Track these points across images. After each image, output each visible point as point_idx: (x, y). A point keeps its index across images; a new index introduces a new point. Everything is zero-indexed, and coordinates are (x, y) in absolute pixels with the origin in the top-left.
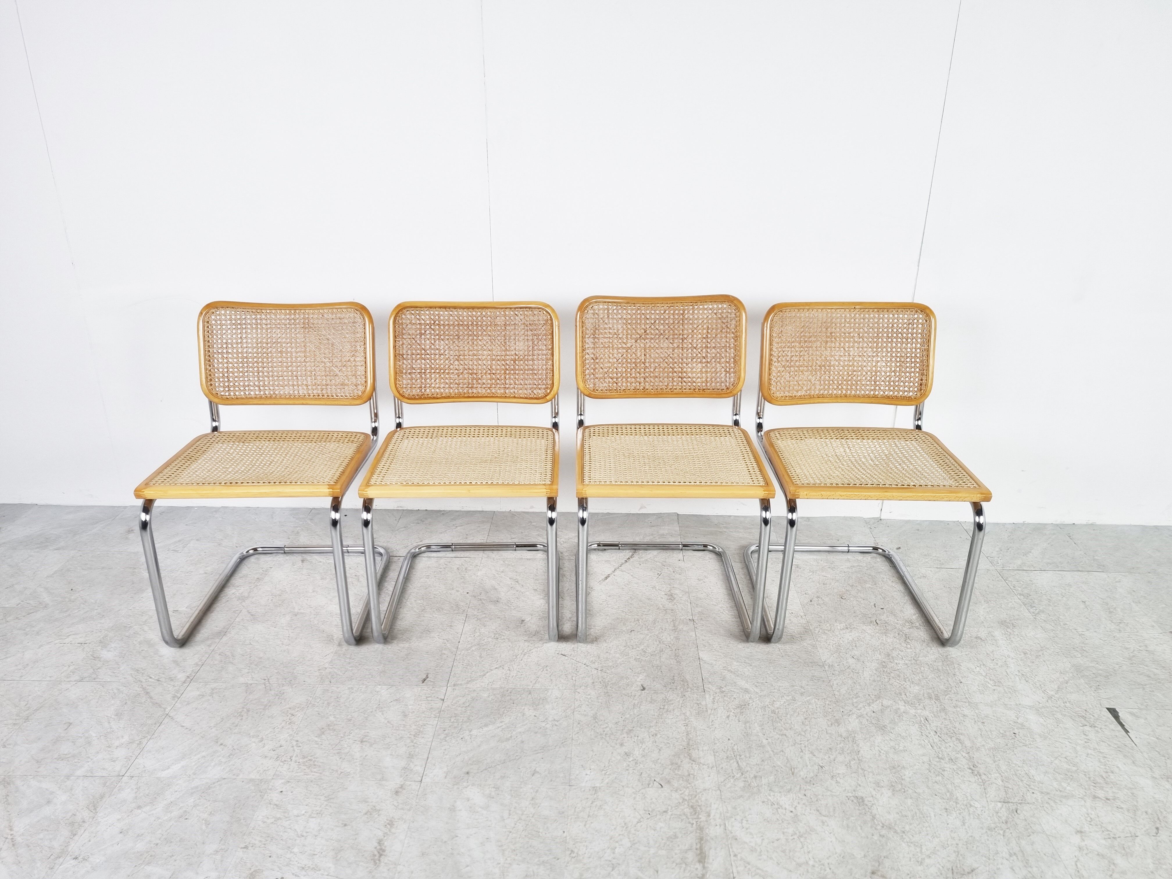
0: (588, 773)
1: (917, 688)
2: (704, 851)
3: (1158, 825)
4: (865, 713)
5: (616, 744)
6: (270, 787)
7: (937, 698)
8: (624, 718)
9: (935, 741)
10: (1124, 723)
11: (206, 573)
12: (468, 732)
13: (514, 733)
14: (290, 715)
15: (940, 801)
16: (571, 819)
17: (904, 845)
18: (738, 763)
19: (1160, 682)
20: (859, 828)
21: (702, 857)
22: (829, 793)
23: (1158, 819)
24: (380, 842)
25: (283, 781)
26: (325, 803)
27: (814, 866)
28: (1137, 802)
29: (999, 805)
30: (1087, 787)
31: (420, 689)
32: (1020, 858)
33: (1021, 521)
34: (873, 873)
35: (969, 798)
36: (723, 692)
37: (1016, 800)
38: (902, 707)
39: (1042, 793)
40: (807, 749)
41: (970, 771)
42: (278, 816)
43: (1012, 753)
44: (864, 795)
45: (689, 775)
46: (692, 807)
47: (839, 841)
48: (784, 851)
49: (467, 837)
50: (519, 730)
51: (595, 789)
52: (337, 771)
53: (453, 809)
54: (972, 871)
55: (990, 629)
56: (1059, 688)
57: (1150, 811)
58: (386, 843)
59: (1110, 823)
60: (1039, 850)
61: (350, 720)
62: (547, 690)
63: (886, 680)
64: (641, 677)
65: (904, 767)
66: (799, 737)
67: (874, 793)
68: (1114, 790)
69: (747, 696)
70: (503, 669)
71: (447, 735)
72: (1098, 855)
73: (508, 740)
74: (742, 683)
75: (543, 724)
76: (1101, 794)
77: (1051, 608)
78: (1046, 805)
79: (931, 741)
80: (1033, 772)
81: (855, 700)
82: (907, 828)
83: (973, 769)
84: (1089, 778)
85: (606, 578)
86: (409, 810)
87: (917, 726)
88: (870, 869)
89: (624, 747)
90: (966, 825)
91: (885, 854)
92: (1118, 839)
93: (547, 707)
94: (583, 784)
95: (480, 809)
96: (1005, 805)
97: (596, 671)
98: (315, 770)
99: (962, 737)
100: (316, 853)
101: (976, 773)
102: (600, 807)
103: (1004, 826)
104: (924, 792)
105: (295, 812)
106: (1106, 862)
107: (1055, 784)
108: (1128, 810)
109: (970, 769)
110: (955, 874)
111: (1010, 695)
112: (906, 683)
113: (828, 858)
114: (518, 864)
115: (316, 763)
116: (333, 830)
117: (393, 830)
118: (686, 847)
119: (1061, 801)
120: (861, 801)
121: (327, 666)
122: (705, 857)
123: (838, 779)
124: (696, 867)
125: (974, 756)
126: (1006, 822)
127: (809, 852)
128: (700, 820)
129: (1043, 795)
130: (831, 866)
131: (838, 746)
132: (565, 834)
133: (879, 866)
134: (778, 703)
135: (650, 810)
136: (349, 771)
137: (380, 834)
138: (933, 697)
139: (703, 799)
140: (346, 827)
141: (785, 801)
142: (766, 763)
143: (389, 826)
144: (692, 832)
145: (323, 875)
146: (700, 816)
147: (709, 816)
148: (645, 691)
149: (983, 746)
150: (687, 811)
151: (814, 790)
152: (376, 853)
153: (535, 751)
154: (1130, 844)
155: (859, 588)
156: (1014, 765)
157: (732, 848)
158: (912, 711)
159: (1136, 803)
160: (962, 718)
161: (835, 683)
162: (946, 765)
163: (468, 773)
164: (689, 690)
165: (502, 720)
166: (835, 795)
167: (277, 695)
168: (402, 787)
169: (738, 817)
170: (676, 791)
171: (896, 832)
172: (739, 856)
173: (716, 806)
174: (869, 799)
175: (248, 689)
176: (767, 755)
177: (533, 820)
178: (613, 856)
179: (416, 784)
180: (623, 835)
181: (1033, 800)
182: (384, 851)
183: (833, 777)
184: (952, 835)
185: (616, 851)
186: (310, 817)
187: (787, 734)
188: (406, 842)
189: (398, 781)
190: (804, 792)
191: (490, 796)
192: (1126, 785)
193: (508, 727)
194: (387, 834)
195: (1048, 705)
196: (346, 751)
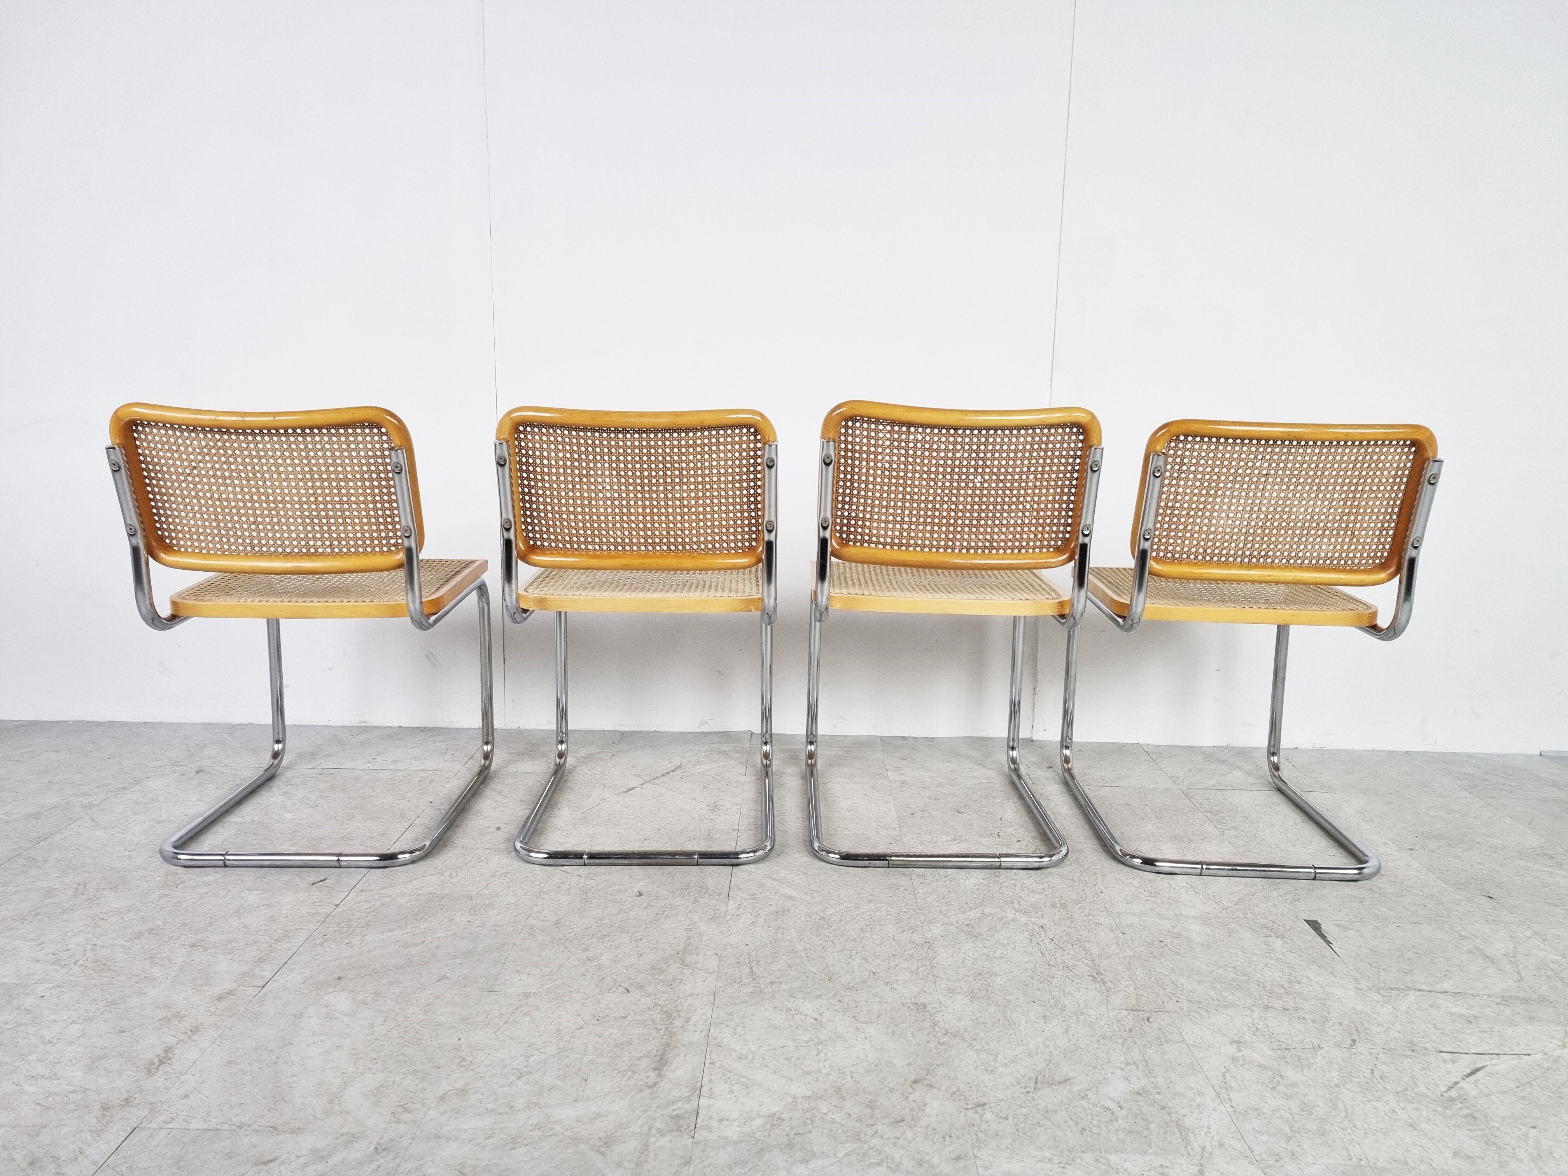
0: (524, 978)
1: (1038, 896)
2: (666, 1057)
3: (1355, 1037)
4: (955, 920)
5: (578, 949)
6: (28, 991)
7: (1064, 906)
8: (600, 923)
9: (1049, 948)
10: (1326, 935)
11: (50, 782)
12: (360, 937)
13: (429, 938)
14: (97, 919)
15: (1039, 1008)
16: (478, 1025)
17: (971, 1052)
18: (751, 968)
19: (1385, 896)
20: (910, 1035)
21: (661, 1063)
22: (877, 999)
23: (1357, 1030)
24: (168, 1050)
25: (51, 985)
26: (104, 1008)
27: (828, 1074)
28: (1329, 1013)
29: (1125, 1013)
30: (1257, 997)
31: (307, 894)
32: (1141, 1068)
33: (1224, 744)
34: (916, 1082)
35: (1082, 1005)
36: (756, 899)
37: (1151, 1008)
38: (1010, 915)
39: (1190, 1001)
40: (859, 955)
41: (1091, 978)
42: (24, 1021)
43: (1157, 962)
44: (927, 1002)
45: (674, 980)
46: (666, 1012)
47: (876, 1049)
48: (788, 1059)
49: (308, 1045)
50: (438, 935)
51: (527, 995)
52: (139, 976)
53: (300, 1016)
54: (1066, 1080)
55: (1157, 843)
56: (1240, 899)
57: (1346, 1022)
58: (176, 1051)
59: (1285, 1034)
60: (1171, 1060)
61: (185, 925)
62: (497, 896)
63: (996, 888)
64: (642, 883)
65: (996, 975)
66: (851, 944)
67: (943, 999)
68: (1297, 1000)
69: (789, 903)
71: (326, 940)
72: (1259, 1066)
73: (416, 945)
74: (788, 891)
75: (478, 930)
76: (1278, 1004)
77: (1247, 825)
78: (1194, 1014)
79: (1043, 948)
80: (1182, 980)
81: (944, 908)
82: (982, 1035)
83: (1097, 976)
84: (1264, 988)
85: (629, 790)
86: (230, 1017)
87: (1026, 933)
88: (913, 1077)
89: (588, 953)
90: (1070, 1033)
91: (940, 1062)
92: (1292, 1051)
93: (490, 912)
94: (511, 990)
95: (341, 1016)
96: (1132, 1013)
97: (579, 879)
98: (107, 975)
99: (1088, 945)
100: (61, 1061)
101: (1099, 980)
102: (528, 1013)
103: (1125, 1035)
104: (1017, 999)
105: (52, 1017)
106: (1270, 1074)
107: (1212, 994)
108: (1314, 1021)
109: (1091, 976)
110: (1039, 1083)
111: (1168, 905)
113: (853, 1066)
114: (373, 1074)
115: (111, 968)
116: (101, 1036)
117: (195, 1037)
118: (641, 1054)
119: (1217, 1010)
120: (921, 1008)
122: (666, 1063)
123: (895, 986)
124: (648, 1075)
125: (1101, 964)
126: (1130, 1031)
127: (825, 1060)
128: (672, 1026)
129: (1192, 1004)
130: (854, 1075)
131: (906, 953)
132: (460, 1042)
133: (927, 1074)
134: (832, 910)
135: (602, 1015)
136: (157, 975)
137: (172, 1041)
138: (1058, 905)
139: (686, 1004)
140: (124, 1034)
141: (809, 1007)
142: (794, 968)
143: (190, 1033)
144: (654, 1038)
145: (60, 1084)
146: (674, 1022)
147: (688, 1021)
148: (642, 897)
149: (1117, 954)
150: (657, 1016)
151: (855, 995)
152: (156, 1061)
153: (454, 956)
154: (1309, 1056)
155: (984, 802)
156: (1156, 974)
157: (710, 1055)
158: (1024, 919)
159: (1326, 1014)
160: (1093, 927)
161: (921, 891)
162: (1057, 972)
163: (339, 978)
164: (707, 896)
165: (418, 925)
166: (884, 1002)
167: (89, 899)
168: (231, 992)
169: (732, 1024)
170: (648, 996)
171: (964, 1039)
172: (717, 1065)
173: (703, 1011)
174: (934, 1006)
175: (50, 892)
176: (798, 961)
177: (418, 1027)
178: (525, 1064)
179: (255, 989)
180: (549, 1042)
181: (1176, 1009)
182: (170, 1059)
183: (887, 983)
184: (1047, 1043)
185: (532, 1059)
186: (73, 1023)
187: (835, 941)
188: (210, 1049)
189: (229, 986)
190: (840, 998)
191: (364, 1003)
192: (1316, 996)
193: (423, 933)
194: (183, 1041)
195: (1220, 915)
196: (164, 955)
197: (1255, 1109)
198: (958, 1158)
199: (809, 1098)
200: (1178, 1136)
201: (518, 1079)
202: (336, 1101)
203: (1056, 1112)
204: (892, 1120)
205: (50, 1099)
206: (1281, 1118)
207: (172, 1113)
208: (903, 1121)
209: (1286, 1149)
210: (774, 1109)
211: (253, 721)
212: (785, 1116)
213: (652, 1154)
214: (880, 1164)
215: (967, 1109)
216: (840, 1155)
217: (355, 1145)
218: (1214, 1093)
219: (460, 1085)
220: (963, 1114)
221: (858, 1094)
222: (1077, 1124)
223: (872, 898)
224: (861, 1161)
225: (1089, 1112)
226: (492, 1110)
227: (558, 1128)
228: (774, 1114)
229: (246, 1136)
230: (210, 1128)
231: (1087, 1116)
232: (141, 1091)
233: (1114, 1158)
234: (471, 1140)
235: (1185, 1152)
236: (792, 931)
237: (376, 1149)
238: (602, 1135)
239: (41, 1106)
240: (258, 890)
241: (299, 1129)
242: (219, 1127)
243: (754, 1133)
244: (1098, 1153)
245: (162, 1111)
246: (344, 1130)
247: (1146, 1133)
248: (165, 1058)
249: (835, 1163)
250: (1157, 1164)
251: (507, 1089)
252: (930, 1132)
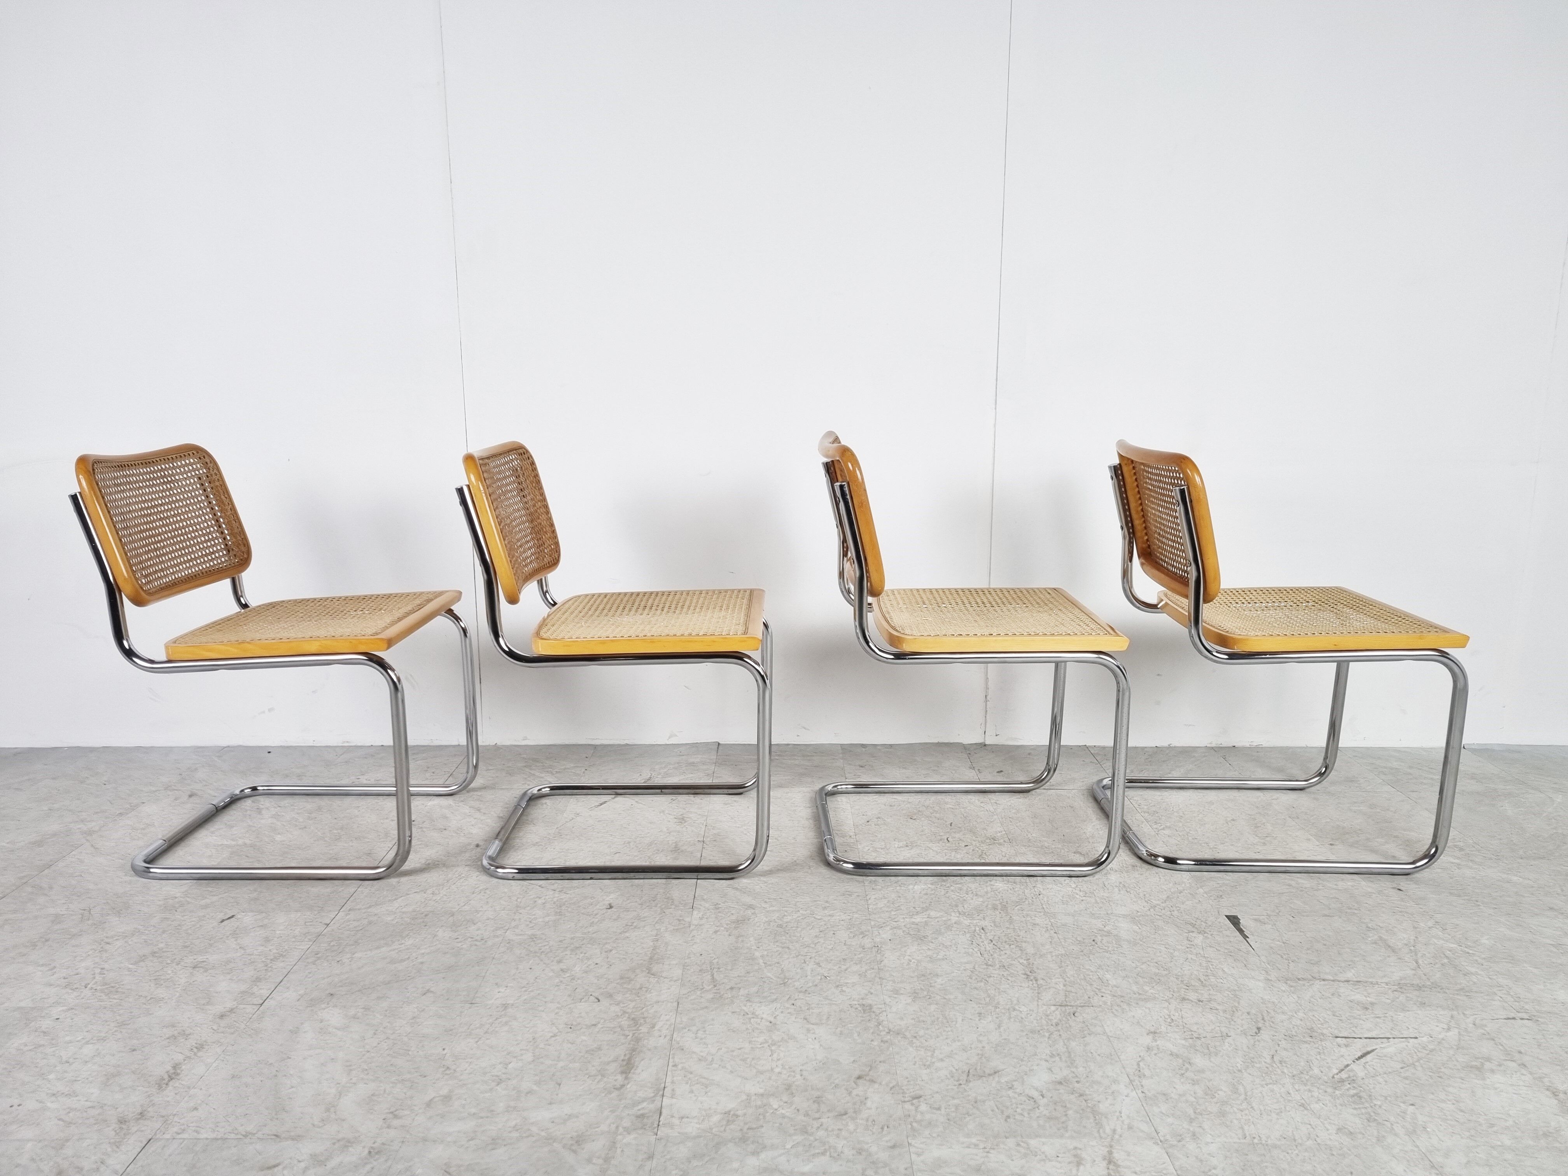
0: (503, 990)
1: (981, 899)
2: (633, 1061)
3: (1260, 1025)
4: (903, 924)
5: (553, 961)
6: (43, 1014)
7: (1004, 908)
8: (573, 936)
9: (988, 948)
10: (1244, 929)
11: (50, 810)
12: (349, 955)
13: (414, 954)
14: (103, 943)
15: (975, 1006)
16: (460, 1036)
17: (911, 1049)
18: (713, 975)
20: (856, 1034)
21: (628, 1067)
22: (827, 1002)
23: (1263, 1019)
24: (176, 1067)
25: (64, 1008)
26: (115, 1029)
27: (780, 1073)
28: (1239, 1003)
29: (1053, 1008)
30: (1176, 990)
31: (299, 914)
32: (1064, 1059)
33: (1166, 744)
34: (859, 1078)
35: (1015, 1002)
36: (718, 908)
37: (1078, 1003)
38: (954, 918)
39: (1114, 996)
40: (813, 960)
41: (1025, 976)
42: (42, 1042)
43: (1087, 959)
44: (874, 1003)
45: (641, 988)
46: (633, 1019)
47: (824, 1048)
48: (744, 1060)
49: (304, 1059)
50: (423, 951)
51: (505, 1006)
52: (146, 997)
53: (295, 1031)
54: (995, 1073)
56: (1168, 897)
57: (1253, 1011)
58: (184, 1067)
59: (1196, 1023)
60: (1092, 1051)
62: (477, 912)
63: (943, 892)
64: (612, 896)
65: (937, 975)
66: (806, 950)
67: (888, 1000)
68: (1212, 992)
69: (749, 912)
70: (425, 893)
71: (319, 958)
72: (1171, 1054)
73: (402, 961)
75: (459, 945)
76: (1193, 996)
77: (1181, 825)
78: (1116, 1008)
79: (983, 949)
80: (1108, 976)
81: (893, 913)
82: (921, 1033)
83: (1030, 975)
84: (1182, 981)
85: (601, 804)
86: (232, 1033)
87: (968, 935)
88: (857, 1073)
89: (561, 964)
90: (1002, 1029)
91: (882, 1059)
92: (1203, 1039)
93: (471, 928)
94: (490, 1002)
95: (334, 1030)
96: (1060, 1008)
97: (553, 892)
98: (115, 997)
99: (1024, 945)
100: (78, 1079)
101: (1032, 978)
102: (506, 1023)
103: (1053, 1029)
104: (956, 998)
105: (67, 1039)
106: (1181, 1061)
107: (1135, 988)
108: (1225, 1011)
109: (1025, 974)
110: (970, 1076)
111: (1101, 905)
112: (967, 896)
113: (803, 1065)
114: (365, 1083)
115: (120, 990)
116: (114, 1055)
117: (200, 1054)
118: (610, 1059)
119: (1137, 1004)
120: (867, 1009)
121: (178, 895)
122: (633, 1067)
123: (844, 988)
124: (616, 1078)
125: (1035, 963)
126: (1057, 1025)
127: (778, 1060)
128: (639, 1032)
129: (1115, 998)
130: (804, 1073)
131: (856, 957)
132: (445, 1051)
133: (870, 1070)
134: (790, 918)
135: (574, 1023)
136: (163, 996)
137: (180, 1057)
138: (999, 907)
139: (652, 1011)
140: (134, 1052)
141: (764, 1011)
142: (752, 974)
143: (195, 1050)
144: (623, 1044)
145: (79, 1101)
146: (640, 1028)
147: (653, 1027)
148: (612, 909)
149: (1051, 952)
150: (625, 1022)
151: (807, 999)
152: (166, 1077)
153: (437, 971)
154: (1218, 1044)
155: (937, 808)
156: (1085, 970)
157: (673, 1058)
158: (967, 922)
159: (1237, 1005)
160: (1030, 927)
161: (873, 897)
162: (994, 972)
163: (332, 995)
164: (673, 907)
165: (403, 942)
166: (834, 1004)
167: (95, 924)
168: (232, 1011)
169: (694, 1029)
170: (618, 1004)
171: (905, 1037)
172: (680, 1067)
173: (668, 1017)
174: (880, 1006)
175: (57, 919)
176: (756, 967)
177: (406, 1039)
178: (504, 1071)
179: (254, 1007)
180: (527, 1050)
181: (1101, 1003)
182: (178, 1074)
183: (838, 986)
184: (981, 1038)
185: (510, 1066)
186: (87, 1043)
187: (791, 947)
188: (215, 1065)
189: (229, 1005)
190: (793, 1002)
191: (355, 1017)
192: (1229, 988)
193: (408, 949)
194: (189, 1057)
195: (1148, 913)
196: (168, 977)
197: (1164, 1095)
198: (894, 1147)
199: (762, 1095)
200: (1092, 1120)
201: (498, 1085)
202: (332, 1110)
203: (984, 1101)
204: (836, 1114)
205: (71, 1114)
206: (1187, 1101)
207: (183, 1125)
208: (846, 1114)
209: (1189, 1130)
210: (731, 1106)
211: (241, 743)
212: (740, 1113)
213: (619, 1151)
214: (823, 1154)
215: (905, 1102)
216: (788, 1146)
217: (350, 1149)
218: (1128, 1080)
219: (445, 1092)
220: (900, 1106)
221: (806, 1090)
222: (1002, 1112)
223: (828, 905)
224: (807, 1151)
225: (1014, 1101)
226: (474, 1114)
227: (534, 1129)
228: (730, 1111)
229: (251, 1143)
230: (219, 1137)
231: (1012, 1105)
232: (153, 1105)
233: (1033, 1142)
234: (455, 1142)
235: (1097, 1135)
236: (751, 939)
237: (370, 1152)
238: (575, 1134)
239: (63, 1121)
240: (252, 911)
241: (299, 1136)
242: (226, 1136)
243: (711, 1129)
244: (1019, 1138)
245: (173, 1123)
246: (340, 1136)
247: (1064, 1119)
248: (174, 1074)
249: (784, 1154)
250: (1072, 1147)
251: (487, 1095)
252: (870, 1123)
